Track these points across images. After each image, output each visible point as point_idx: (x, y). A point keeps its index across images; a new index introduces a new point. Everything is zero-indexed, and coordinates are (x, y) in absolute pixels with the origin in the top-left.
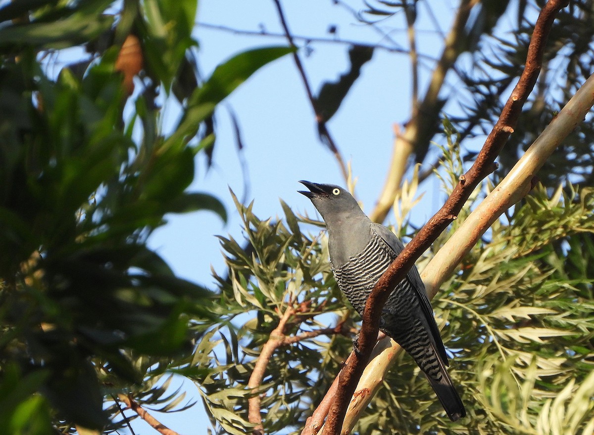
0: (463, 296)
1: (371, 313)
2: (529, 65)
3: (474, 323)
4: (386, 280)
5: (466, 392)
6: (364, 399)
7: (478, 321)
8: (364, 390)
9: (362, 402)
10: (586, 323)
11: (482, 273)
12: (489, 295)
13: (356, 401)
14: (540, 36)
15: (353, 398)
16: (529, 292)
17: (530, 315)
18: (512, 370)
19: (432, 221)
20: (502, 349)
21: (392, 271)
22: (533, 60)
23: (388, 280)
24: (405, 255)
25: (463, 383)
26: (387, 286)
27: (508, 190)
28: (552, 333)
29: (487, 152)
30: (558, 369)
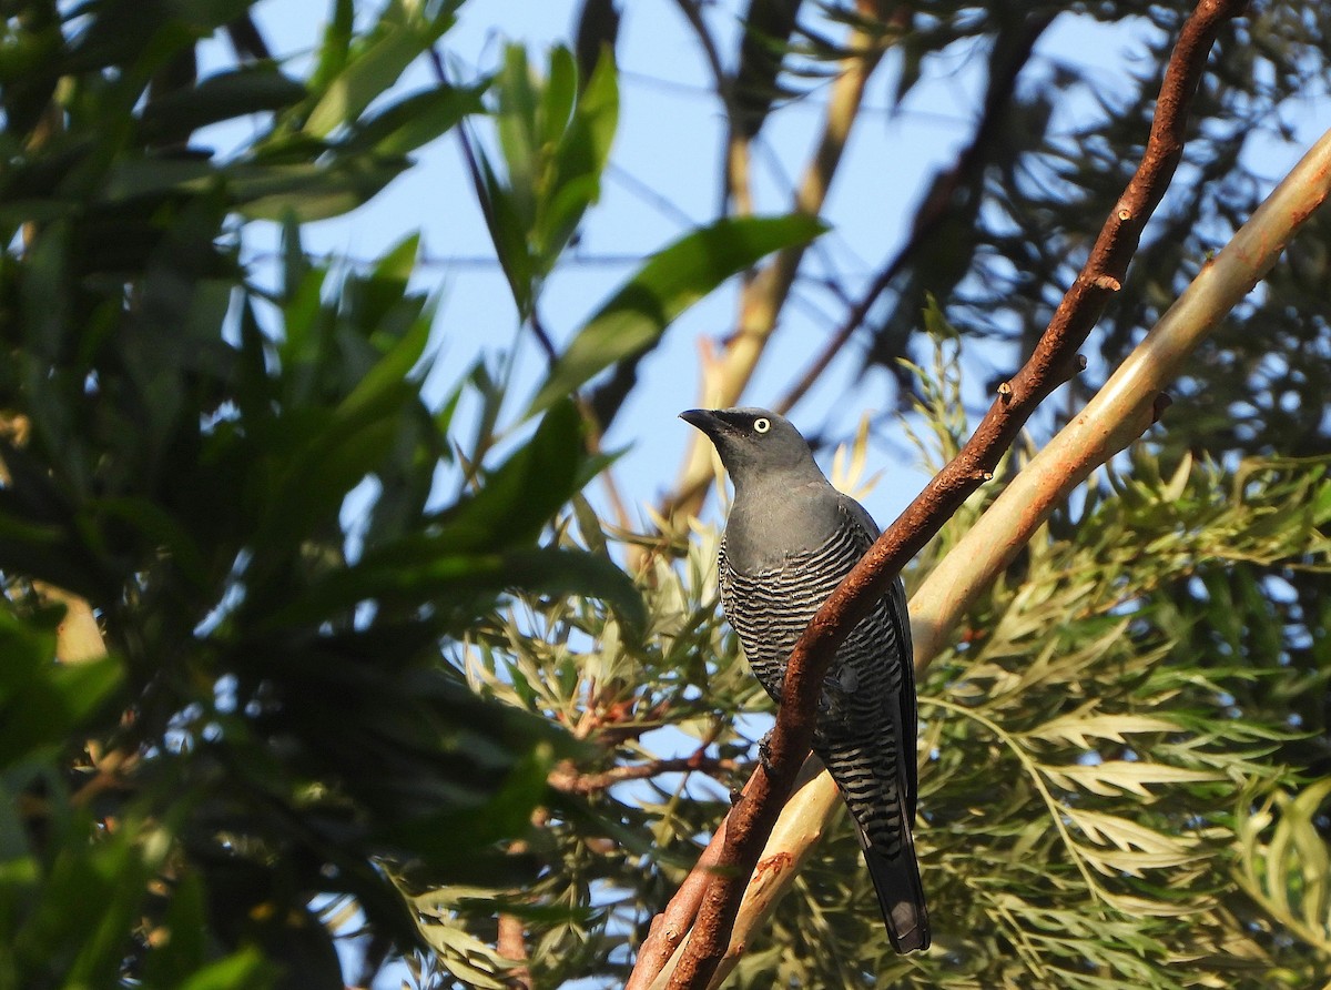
0: (972, 691)
1: (799, 685)
2: (1157, 141)
3: (994, 751)
4: (834, 612)
5: (977, 900)
6: (779, 877)
7: (1004, 747)
8: (781, 857)
9: (775, 883)
10: (1244, 763)
11: (1015, 642)
12: (1031, 689)
13: (762, 881)
14: (1183, 78)
15: (756, 872)
16: (1119, 690)
17: (1122, 735)
18: (1079, 855)
19: (938, 484)
20: (1057, 808)
21: (847, 591)
22: (1166, 131)
23: (838, 612)
24: (876, 557)
25: (970, 882)
26: (836, 625)
27: (1103, 421)
28: (1170, 776)
29: (1061, 333)
30: (1183, 854)
